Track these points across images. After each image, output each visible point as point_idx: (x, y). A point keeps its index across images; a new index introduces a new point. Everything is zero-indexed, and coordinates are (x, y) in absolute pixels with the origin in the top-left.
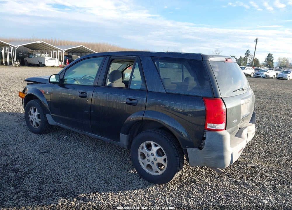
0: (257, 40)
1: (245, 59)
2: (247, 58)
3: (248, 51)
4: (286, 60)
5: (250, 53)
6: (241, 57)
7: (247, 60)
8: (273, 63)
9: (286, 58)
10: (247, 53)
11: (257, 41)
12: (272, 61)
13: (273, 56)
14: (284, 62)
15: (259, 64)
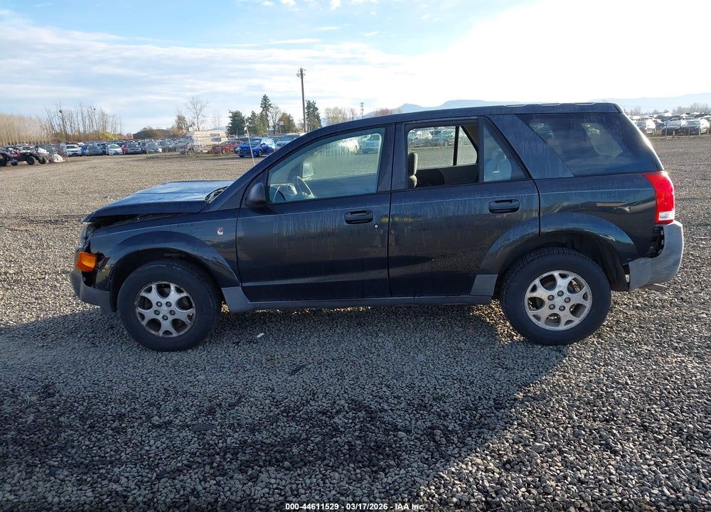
0: (301, 72)
1: (263, 118)
2: (267, 115)
3: (265, 98)
4: (340, 113)
5: (270, 103)
6: (253, 114)
7: (269, 119)
8: (319, 120)
9: (339, 108)
10: (266, 104)
11: (302, 74)
12: (318, 117)
13: (316, 106)
14: (336, 118)
15: (295, 126)
